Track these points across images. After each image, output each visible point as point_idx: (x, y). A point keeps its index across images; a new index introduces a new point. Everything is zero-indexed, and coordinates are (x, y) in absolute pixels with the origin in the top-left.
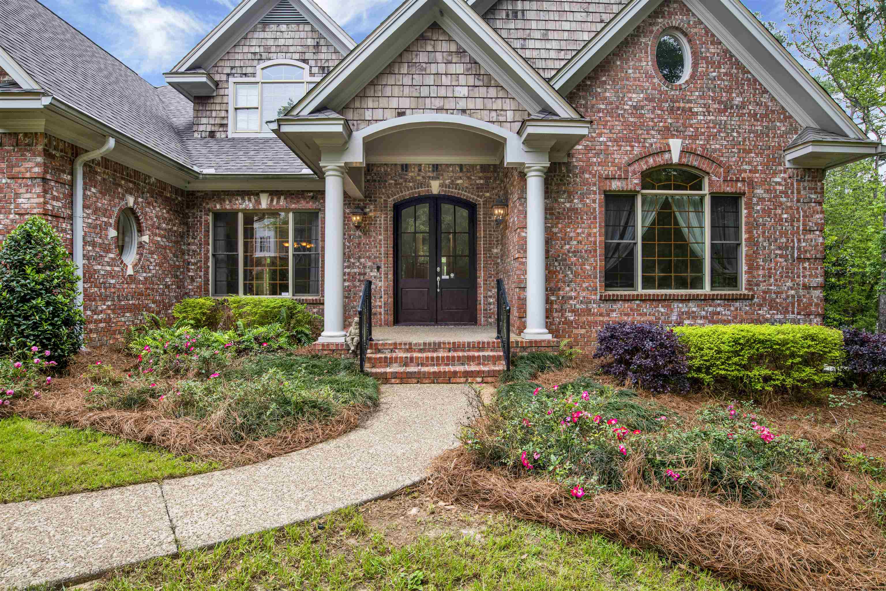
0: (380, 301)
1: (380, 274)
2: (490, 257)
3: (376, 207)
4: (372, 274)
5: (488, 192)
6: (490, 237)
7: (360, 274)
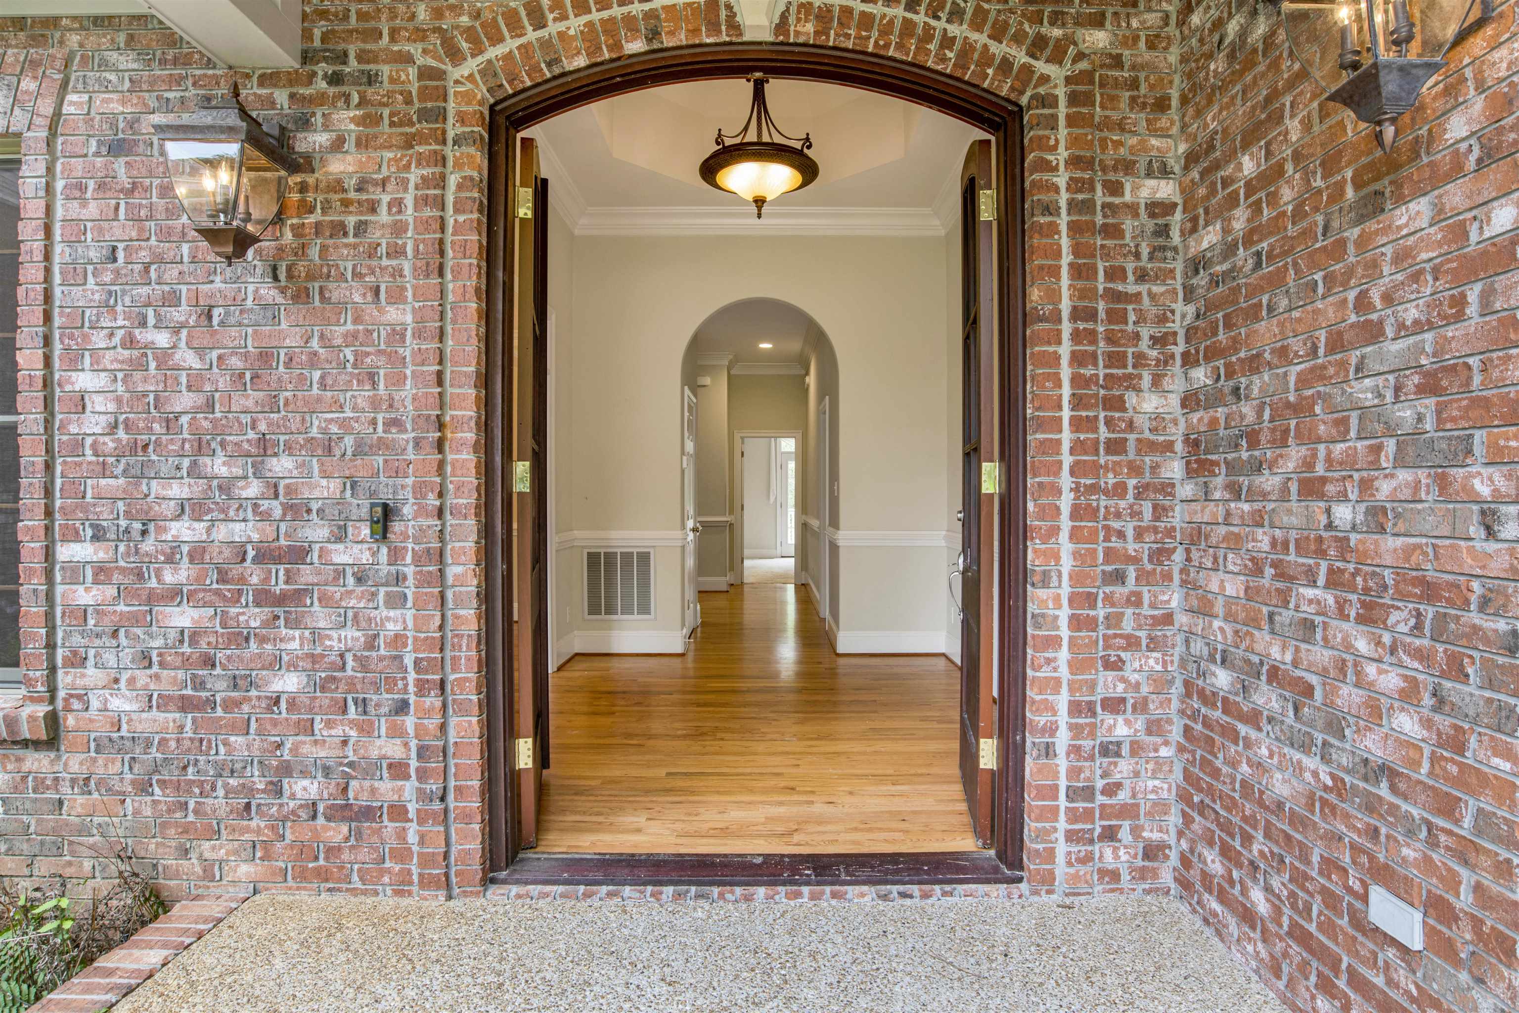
0: (397, 732)
1: (395, 556)
2: (1116, 447)
3: (370, 120)
4: (341, 555)
5: (1098, 22)
6: (1116, 316)
7: (266, 556)
